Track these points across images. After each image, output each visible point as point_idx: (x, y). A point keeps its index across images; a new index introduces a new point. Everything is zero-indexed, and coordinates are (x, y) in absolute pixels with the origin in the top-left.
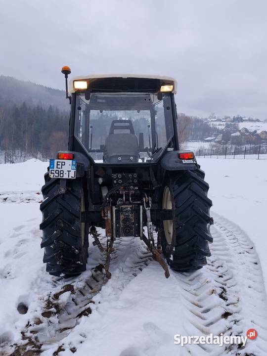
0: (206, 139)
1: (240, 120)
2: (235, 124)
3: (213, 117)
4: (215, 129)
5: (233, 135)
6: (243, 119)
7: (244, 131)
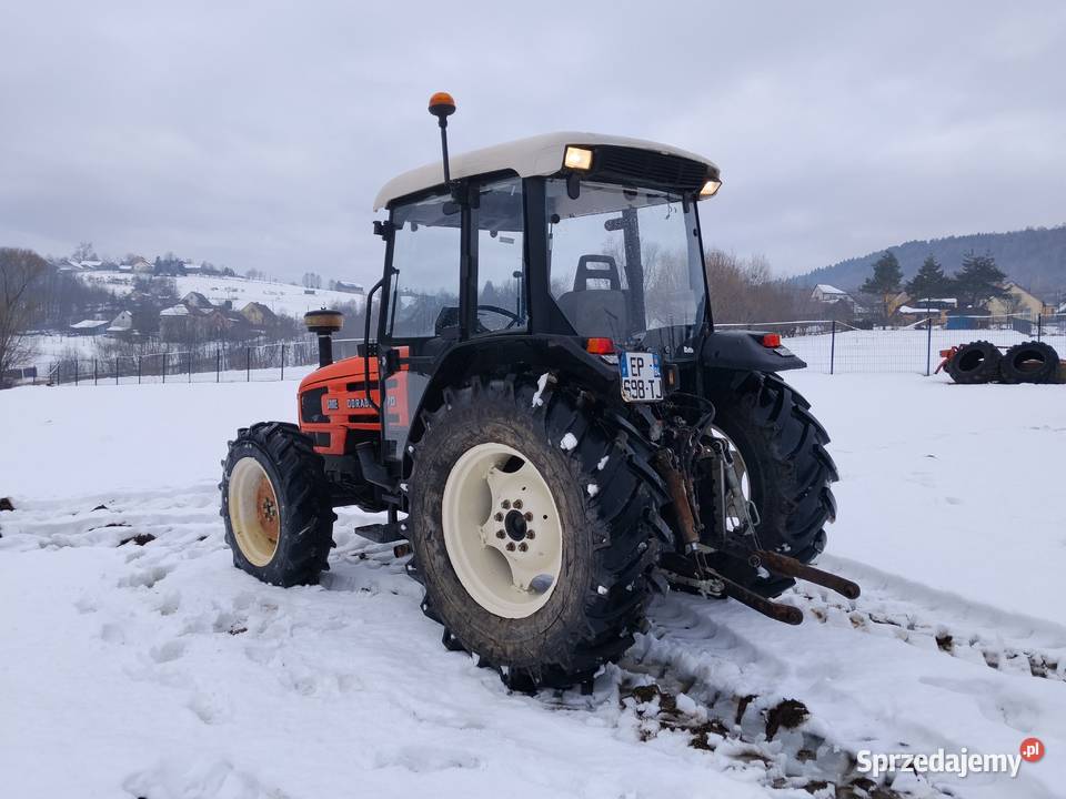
0: (76, 326)
1: (180, 269)
2: (162, 282)
3: (89, 256)
4: (100, 295)
5: (165, 312)
6: (187, 266)
7: (194, 302)
